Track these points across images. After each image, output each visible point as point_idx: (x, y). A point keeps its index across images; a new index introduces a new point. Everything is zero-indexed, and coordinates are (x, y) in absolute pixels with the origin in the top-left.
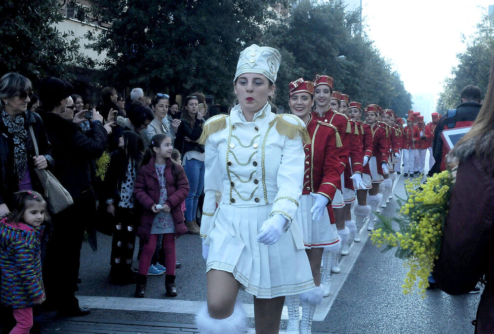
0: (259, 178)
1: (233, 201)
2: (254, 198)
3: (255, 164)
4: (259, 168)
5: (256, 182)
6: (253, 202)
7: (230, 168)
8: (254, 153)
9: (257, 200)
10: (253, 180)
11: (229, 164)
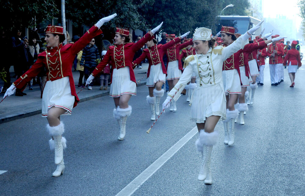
0: (212, 75)
1: (201, 85)
2: (209, 83)
3: (210, 69)
4: (212, 70)
5: (211, 76)
6: (209, 84)
7: (200, 74)
8: (209, 66)
9: (211, 83)
10: (209, 76)
11: (200, 72)
